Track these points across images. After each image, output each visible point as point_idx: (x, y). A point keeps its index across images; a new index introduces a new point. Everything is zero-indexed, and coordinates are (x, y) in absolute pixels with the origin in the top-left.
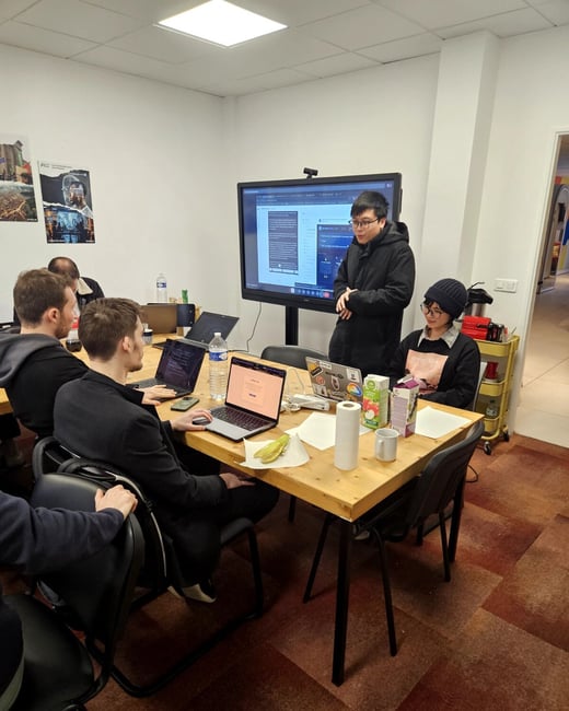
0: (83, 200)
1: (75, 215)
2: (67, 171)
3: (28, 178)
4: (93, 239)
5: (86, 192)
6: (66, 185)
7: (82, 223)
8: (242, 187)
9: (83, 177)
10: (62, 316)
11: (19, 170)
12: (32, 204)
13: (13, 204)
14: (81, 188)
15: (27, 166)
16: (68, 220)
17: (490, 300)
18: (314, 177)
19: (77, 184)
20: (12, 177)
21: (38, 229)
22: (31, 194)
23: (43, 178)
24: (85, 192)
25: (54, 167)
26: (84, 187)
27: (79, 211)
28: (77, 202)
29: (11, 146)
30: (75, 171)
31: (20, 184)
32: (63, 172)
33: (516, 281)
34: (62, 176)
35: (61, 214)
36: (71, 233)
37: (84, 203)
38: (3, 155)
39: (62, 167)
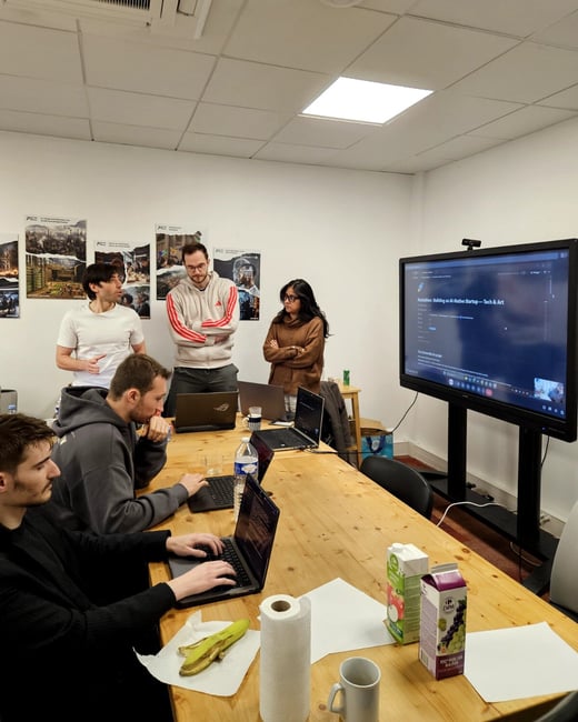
0: (251, 281)
1: (242, 295)
2: (240, 254)
4: (258, 316)
5: (256, 273)
6: (236, 267)
7: (248, 302)
8: (403, 263)
14: (251, 269)
18: (474, 248)
19: (247, 266)
23: (216, 262)
24: (254, 273)
25: (227, 252)
26: (254, 268)
27: (247, 290)
29: (191, 236)
30: (247, 255)
32: (235, 256)
34: (234, 259)
37: (252, 283)
38: (183, 243)
39: (232, 252)
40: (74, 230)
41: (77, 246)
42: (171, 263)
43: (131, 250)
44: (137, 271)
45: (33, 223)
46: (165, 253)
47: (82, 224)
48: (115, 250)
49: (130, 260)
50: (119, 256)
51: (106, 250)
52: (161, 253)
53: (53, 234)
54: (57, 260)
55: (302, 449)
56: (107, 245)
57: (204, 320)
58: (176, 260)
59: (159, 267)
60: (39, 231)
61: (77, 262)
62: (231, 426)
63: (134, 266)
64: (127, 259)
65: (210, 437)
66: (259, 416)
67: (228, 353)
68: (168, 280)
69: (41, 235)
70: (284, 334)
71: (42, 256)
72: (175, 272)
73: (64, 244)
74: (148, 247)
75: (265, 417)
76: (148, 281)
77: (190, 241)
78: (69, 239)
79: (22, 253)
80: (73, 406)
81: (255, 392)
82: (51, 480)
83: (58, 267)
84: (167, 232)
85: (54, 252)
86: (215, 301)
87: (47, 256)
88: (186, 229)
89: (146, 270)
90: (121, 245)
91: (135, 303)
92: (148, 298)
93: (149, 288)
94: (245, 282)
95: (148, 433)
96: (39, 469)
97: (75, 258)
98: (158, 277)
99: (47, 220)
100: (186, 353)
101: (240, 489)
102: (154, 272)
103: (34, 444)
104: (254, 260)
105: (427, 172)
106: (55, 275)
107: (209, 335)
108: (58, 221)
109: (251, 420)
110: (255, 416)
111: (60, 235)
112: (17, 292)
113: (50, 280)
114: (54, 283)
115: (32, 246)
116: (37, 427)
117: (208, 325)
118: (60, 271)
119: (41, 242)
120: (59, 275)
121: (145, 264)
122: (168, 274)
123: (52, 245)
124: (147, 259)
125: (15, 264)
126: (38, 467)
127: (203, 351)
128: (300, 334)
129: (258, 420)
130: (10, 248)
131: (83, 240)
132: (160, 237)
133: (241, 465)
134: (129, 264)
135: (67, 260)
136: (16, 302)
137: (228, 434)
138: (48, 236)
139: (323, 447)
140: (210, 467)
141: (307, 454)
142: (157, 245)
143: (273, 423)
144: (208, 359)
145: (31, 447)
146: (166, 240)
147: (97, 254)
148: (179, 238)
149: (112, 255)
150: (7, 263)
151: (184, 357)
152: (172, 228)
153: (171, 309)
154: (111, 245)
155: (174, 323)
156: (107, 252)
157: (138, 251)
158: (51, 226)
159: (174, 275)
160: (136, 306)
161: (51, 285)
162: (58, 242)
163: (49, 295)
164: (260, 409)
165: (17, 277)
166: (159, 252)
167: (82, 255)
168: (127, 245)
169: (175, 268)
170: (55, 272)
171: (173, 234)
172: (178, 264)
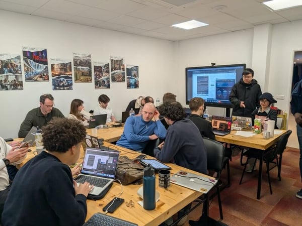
0: (136, 75)
1: (134, 80)
3: (123, 69)
4: (138, 87)
5: (137, 72)
6: (132, 71)
7: (136, 82)
8: (187, 69)
9: (137, 68)
11: (122, 67)
12: (124, 77)
13: (119, 77)
15: (124, 66)
16: (132, 81)
17: (276, 102)
19: (135, 70)
20: (120, 69)
21: (125, 84)
22: (124, 74)
23: (127, 69)
25: (130, 66)
27: (135, 78)
28: (135, 76)
29: (120, 60)
31: (122, 71)
32: (132, 67)
33: (283, 95)
35: (131, 80)
36: (133, 85)
38: (118, 63)
39: (132, 65)
40: (88, 58)
41: (88, 63)
42: (115, 69)
43: (104, 65)
44: (106, 72)
45: (76, 55)
47: (90, 56)
48: (100, 65)
50: (101, 67)
53: (82, 59)
54: (83, 69)
59: (112, 71)
60: (77, 58)
63: (105, 70)
64: (103, 68)
68: (114, 75)
69: (78, 60)
71: (78, 67)
73: (85, 63)
74: (109, 64)
76: (109, 76)
78: (86, 61)
79: (73, 66)
83: (83, 71)
84: (114, 59)
85: (82, 66)
87: (80, 67)
88: (119, 57)
89: (108, 72)
92: (109, 82)
97: (88, 68)
98: (112, 74)
99: (79, 54)
105: (179, 41)
106: (83, 74)
111: (84, 60)
112: (72, 80)
115: (76, 64)
119: (78, 62)
121: (108, 70)
122: (115, 73)
123: (81, 63)
124: (108, 68)
125: (71, 70)
130: (69, 64)
131: (90, 61)
132: (112, 60)
135: (86, 69)
136: (71, 84)
138: (80, 60)
142: (111, 63)
146: (114, 62)
147: (94, 66)
148: (117, 61)
149: (99, 67)
150: (68, 70)
154: (98, 63)
156: (97, 66)
157: (106, 65)
158: (81, 56)
161: (82, 77)
162: (83, 62)
163: (81, 81)
165: (71, 75)
166: (112, 66)
167: (90, 67)
168: (102, 63)
169: (116, 71)
170: (83, 73)
171: (115, 59)
172: (117, 70)
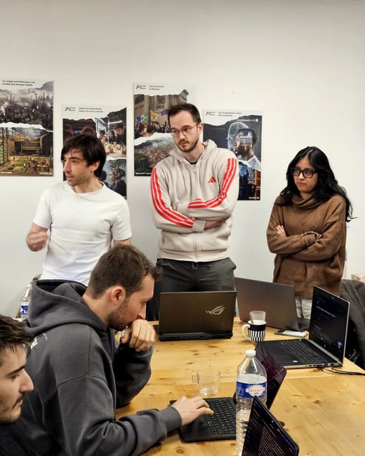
0: (251, 150)
2: (235, 117)
4: (259, 195)
5: (256, 140)
6: (232, 133)
10: (125, 302)
14: (250, 135)
19: (245, 132)
24: (254, 140)
25: (220, 114)
26: (254, 134)
27: (245, 162)
29: (176, 96)
30: (245, 117)
32: (229, 119)
34: (228, 123)
37: (252, 152)
38: (166, 106)
39: (231, 114)
40: (40, 94)
41: (42, 113)
43: (105, 115)
44: (111, 140)
46: (144, 118)
47: (48, 87)
48: (86, 117)
49: (103, 128)
50: (90, 124)
51: (76, 116)
52: (139, 119)
53: (17, 98)
54: (20, 130)
55: (320, 368)
56: (77, 110)
57: (193, 200)
58: (157, 126)
59: (137, 136)
61: (43, 132)
62: (228, 334)
63: (108, 135)
64: (100, 127)
65: (202, 347)
66: (262, 322)
67: (223, 243)
68: (147, 152)
69: (3, 101)
70: (293, 218)
72: (157, 141)
73: (28, 111)
74: (124, 112)
75: (270, 324)
76: (124, 153)
77: (175, 103)
78: (34, 106)
80: (44, 303)
81: (256, 292)
82: (23, 393)
83: (21, 138)
84: (148, 93)
85: (17, 121)
86: (208, 178)
87: (10, 125)
88: (170, 88)
89: (122, 140)
90: (93, 110)
91: (109, 178)
92: (123, 174)
93: (125, 161)
94: (242, 152)
95: (129, 339)
96: (14, 378)
97: (40, 127)
98: (136, 147)
99: (10, 83)
100: (170, 240)
101: (244, 415)
102: (131, 142)
103: (11, 347)
104: (254, 124)
106: (19, 148)
107: (196, 218)
108: (21, 83)
109: (253, 328)
110: (258, 322)
111: (23, 100)
113: (13, 154)
114: (17, 158)
116: (15, 328)
117: (196, 205)
118: (23, 143)
119: (2, 109)
120: (23, 148)
121: (121, 132)
122: (148, 144)
123: (15, 113)
124: (122, 126)
126: (13, 375)
127: (190, 240)
128: (315, 217)
129: (261, 328)
131: (49, 105)
132: (139, 99)
133: (245, 386)
134: (103, 132)
135: (31, 130)
137: (224, 344)
138: (11, 102)
139: (348, 365)
140: (204, 385)
141: (326, 374)
142: (135, 109)
143: (280, 332)
144: (196, 250)
145: (8, 350)
146: (146, 103)
147: (66, 122)
148: (161, 99)
149: (82, 123)
151: (167, 246)
152: (153, 88)
153: (155, 186)
154: (82, 110)
155: (158, 203)
156: (76, 119)
157: (113, 116)
158: (15, 89)
159: (155, 145)
160: (110, 183)
161: (15, 160)
162: (21, 108)
164: (264, 314)
166: (137, 118)
167: (48, 124)
168: (99, 110)
169: (156, 136)
170: (18, 144)
171: (153, 93)
172: (161, 130)
